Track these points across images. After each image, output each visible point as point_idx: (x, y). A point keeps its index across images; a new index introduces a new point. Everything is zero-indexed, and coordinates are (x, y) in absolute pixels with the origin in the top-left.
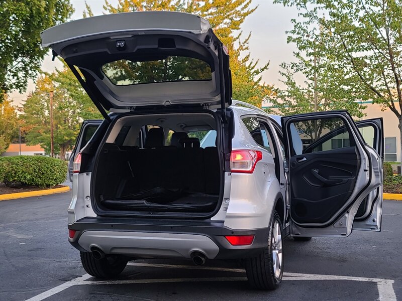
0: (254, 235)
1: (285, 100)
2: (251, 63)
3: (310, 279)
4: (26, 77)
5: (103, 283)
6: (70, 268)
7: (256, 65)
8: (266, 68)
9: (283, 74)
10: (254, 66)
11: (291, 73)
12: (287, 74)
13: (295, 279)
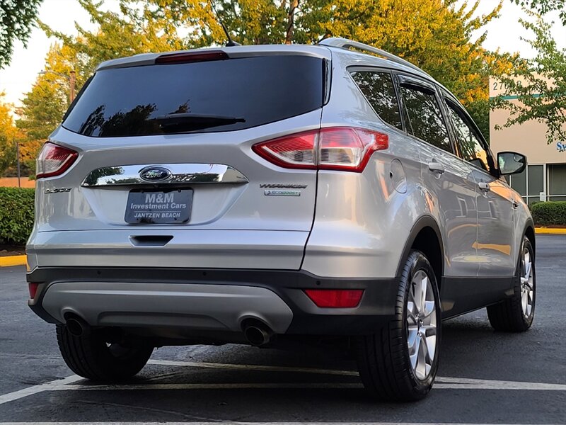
0: (363, 290)
1: (532, 80)
2: (463, 7)
3: (492, 388)
4: (9, 35)
5: (99, 389)
6: (48, 367)
7: (474, 9)
8: (494, 15)
9: (527, 26)
10: (471, 13)
11: (546, 24)
12: (535, 25)
13: (464, 387)
